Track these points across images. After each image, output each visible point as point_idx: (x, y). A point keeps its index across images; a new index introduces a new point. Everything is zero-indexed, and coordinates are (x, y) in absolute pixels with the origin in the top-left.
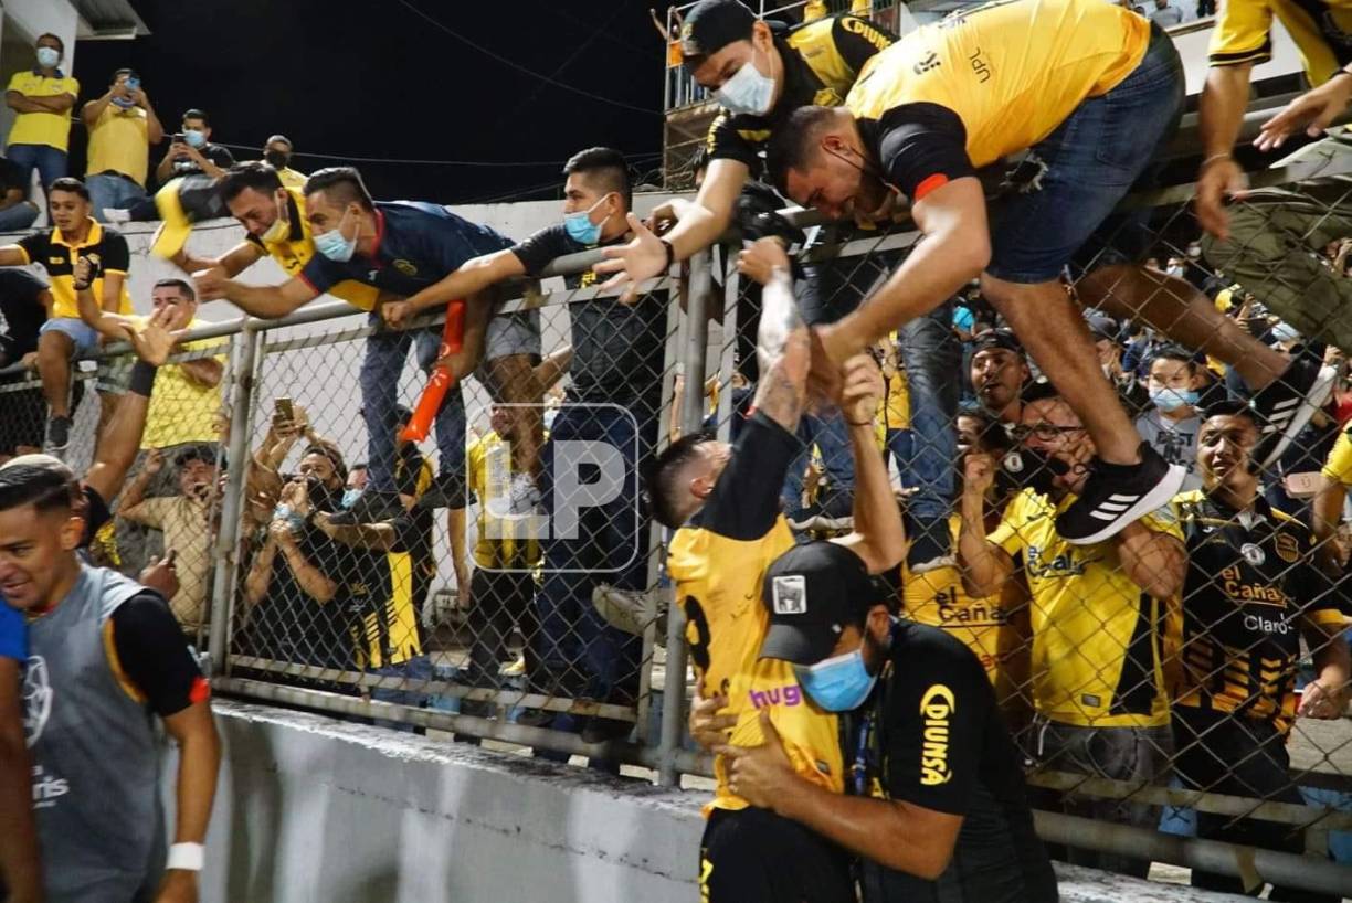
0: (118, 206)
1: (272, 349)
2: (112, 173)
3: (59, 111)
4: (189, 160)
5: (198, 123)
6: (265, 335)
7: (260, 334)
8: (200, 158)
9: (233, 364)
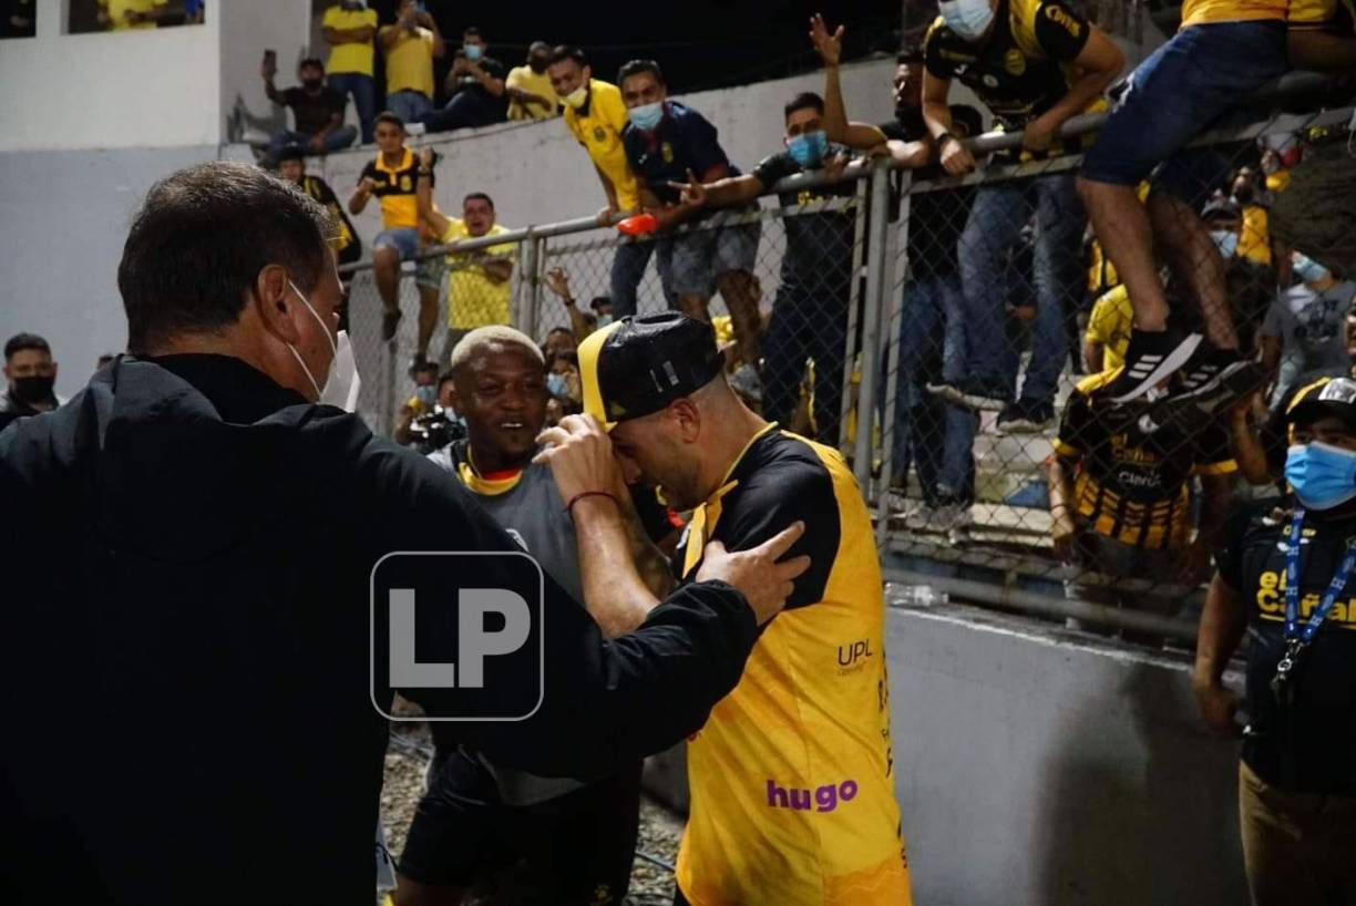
0: (415, 120)
1: (552, 253)
2: (408, 90)
3: (364, 41)
4: (469, 74)
5: (475, 38)
6: (545, 243)
7: (542, 242)
8: (479, 71)
9: (520, 265)
